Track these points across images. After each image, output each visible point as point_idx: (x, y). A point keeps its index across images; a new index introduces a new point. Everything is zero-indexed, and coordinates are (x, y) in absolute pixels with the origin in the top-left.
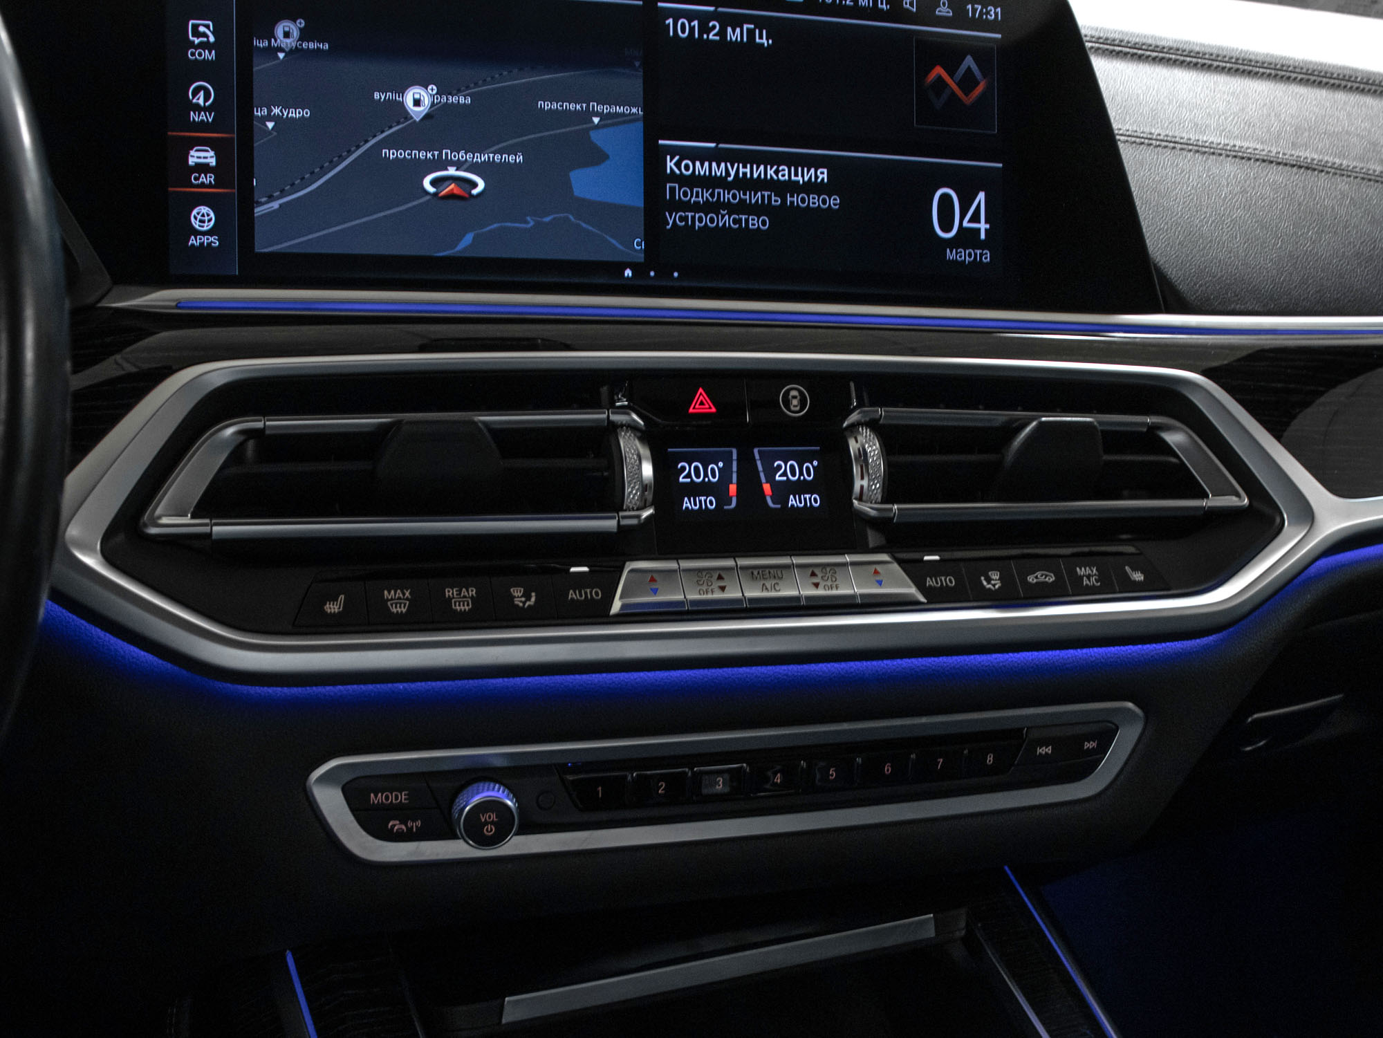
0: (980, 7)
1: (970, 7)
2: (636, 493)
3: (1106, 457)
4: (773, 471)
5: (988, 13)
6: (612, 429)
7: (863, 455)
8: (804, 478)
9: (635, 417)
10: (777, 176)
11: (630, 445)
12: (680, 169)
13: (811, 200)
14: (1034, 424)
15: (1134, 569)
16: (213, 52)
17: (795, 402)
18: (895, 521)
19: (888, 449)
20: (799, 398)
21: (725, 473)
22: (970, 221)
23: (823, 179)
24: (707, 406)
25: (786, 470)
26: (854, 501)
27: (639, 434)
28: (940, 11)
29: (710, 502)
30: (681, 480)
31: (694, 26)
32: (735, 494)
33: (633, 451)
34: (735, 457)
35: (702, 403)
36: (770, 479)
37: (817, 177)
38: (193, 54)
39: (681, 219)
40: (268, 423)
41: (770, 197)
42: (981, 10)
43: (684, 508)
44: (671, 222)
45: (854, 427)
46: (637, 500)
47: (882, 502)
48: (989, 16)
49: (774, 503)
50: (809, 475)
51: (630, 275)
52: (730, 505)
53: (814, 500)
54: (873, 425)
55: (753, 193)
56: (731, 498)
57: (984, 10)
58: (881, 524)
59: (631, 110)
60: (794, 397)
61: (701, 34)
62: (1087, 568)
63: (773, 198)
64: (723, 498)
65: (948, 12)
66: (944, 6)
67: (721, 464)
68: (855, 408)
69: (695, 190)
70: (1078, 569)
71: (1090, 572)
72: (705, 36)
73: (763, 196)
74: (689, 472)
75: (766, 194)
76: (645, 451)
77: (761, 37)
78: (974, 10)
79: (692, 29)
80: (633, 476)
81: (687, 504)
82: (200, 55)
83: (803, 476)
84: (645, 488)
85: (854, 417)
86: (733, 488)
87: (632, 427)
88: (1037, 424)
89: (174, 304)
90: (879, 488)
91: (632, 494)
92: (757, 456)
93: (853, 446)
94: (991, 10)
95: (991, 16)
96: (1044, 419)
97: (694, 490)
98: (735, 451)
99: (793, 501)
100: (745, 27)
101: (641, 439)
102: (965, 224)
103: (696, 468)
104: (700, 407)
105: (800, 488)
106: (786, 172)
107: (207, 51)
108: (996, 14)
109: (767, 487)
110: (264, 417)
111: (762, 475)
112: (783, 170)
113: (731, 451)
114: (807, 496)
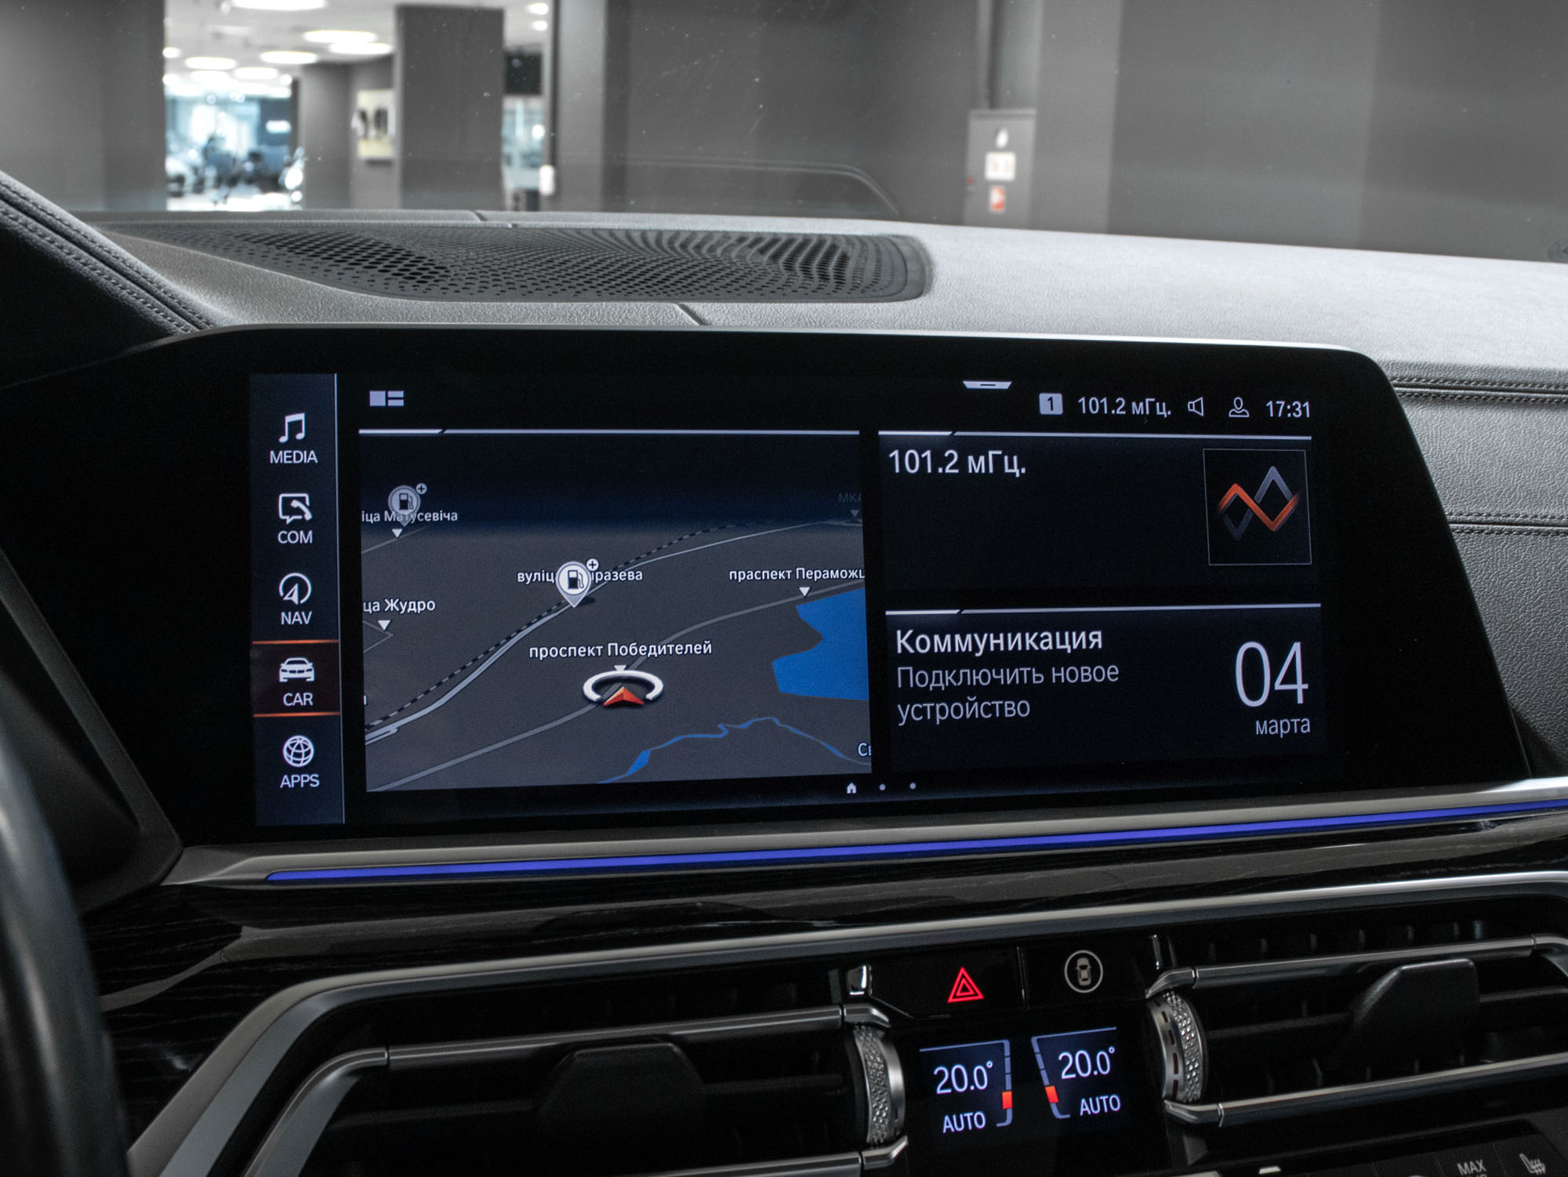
0: (1283, 403)
1: (1270, 403)
2: (883, 1109)
3: (1485, 999)
4: (1056, 1067)
5: (1293, 409)
6: (847, 1030)
7: (1174, 1034)
8: (1099, 1072)
9: (875, 1012)
10: (1038, 645)
11: (870, 1049)
12: (914, 647)
13: (1083, 674)
14: (1394, 974)
15: (1531, 1157)
16: (310, 533)
17: (1084, 974)
18: (1220, 1125)
19: (1206, 1022)
20: (1089, 967)
21: (996, 1075)
22: (1283, 682)
23: (1097, 643)
24: (972, 992)
25: (1076, 1063)
26: (1166, 1101)
27: (881, 1033)
28: (1233, 413)
29: (976, 1119)
30: (939, 1091)
31: (926, 457)
32: (1010, 1103)
33: (874, 1052)
34: (1007, 1052)
35: (964, 989)
36: (1055, 1078)
37: (1088, 643)
38: (284, 537)
39: (918, 712)
40: (392, 1058)
41: (1030, 673)
42: (1285, 406)
43: (945, 1131)
44: (904, 718)
45: (1158, 999)
46: (886, 1117)
47: (1205, 1099)
48: (1294, 414)
49: (1062, 1113)
50: (1104, 1068)
51: (854, 791)
52: (1004, 1120)
53: (1111, 1102)
54: (1185, 991)
55: (1008, 670)
56: (1006, 1110)
57: (1289, 407)
58: (1204, 1129)
59: (849, 574)
60: (1083, 967)
61: (935, 468)
62: (1471, 1163)
63: (1034, 675)
64: (994, 1113)
65: (1244, 413)
66: (1239, 405)
67: (990, 1064)
68: (1161, 971)
69: (934, 672)
70: (1459, 1166)
71: (1475, 1168)
72: (940, 470)
73: (1021, 673)
74: (951, 1078)
75: (1025, 670)
76: (891, 1056)
77: (1011, 466)
78: (1276, 408)
79: (923, 461)
80: (882, 1099)
81: (949, 1124)
82: (293, 537)
83: (1097, 1069)
84: (894, 1103)
85: (1161, 983)
86: (1007, 1096)
87: (873, 1025)
88: (1398, 975)
89: (263, 876)
90: (1197, 1082)
91: (879, 1116)
92: (1036, 1049)
93: (1158, 1019)
94: (1297, 406)
95: (1297, 413)
96: (1405, 968)
97: (958, 1103)
98: (1006, 1043)
99: (1085, 1107)
100: (991, 453)
101: (885, 1040)
102: (1278, 686)
103: (959, 1073)
104: (963, 994)
105: (1095, 1086)
106: (1050, 640)
107: (302, 533)
108: (1303, 409)
109: (1051, 1091)
110: (388, 1049)
111: (1044, 1074)
112: (1046, 637)
113: (1002, 1045)
114: (1104, 1098)
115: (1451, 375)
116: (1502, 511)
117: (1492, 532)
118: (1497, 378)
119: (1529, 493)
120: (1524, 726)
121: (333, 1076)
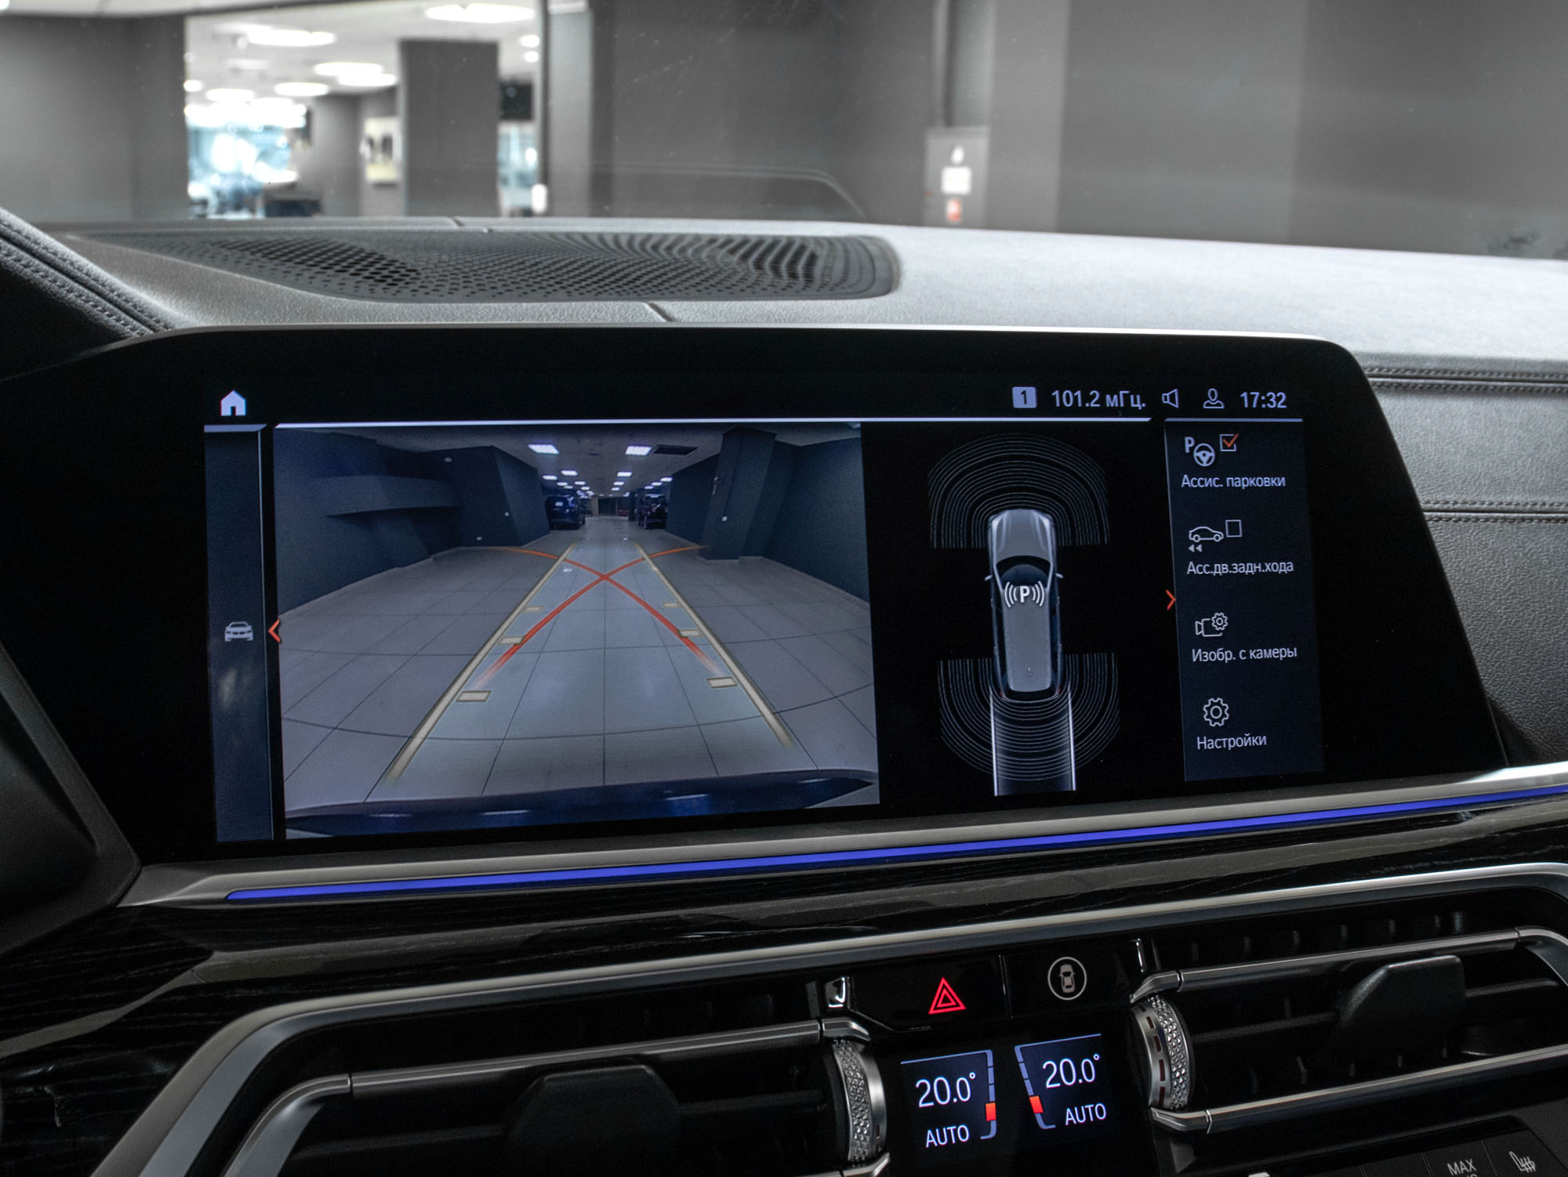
0: (1257, 394)
1: (1244, 395)
2: (865, 1126)
3: (1470, 994)
4: (1039, 1076)
5: (1268, 400)
6: (825, 1046)
7: (1160, 1039)
8: (1083, 1080)
9: (854, 1026)
11: (850, 1063)
14: (1381, 973)
15: (1521, 1155)
17: (1068, 981)
18: (1208, 1132)
19: (1192, 1024)
20: (1073, 974)
21: (979, 1086)
24: (953, 1003)
25: (1060, 1072)
26: (1152, 1109)
27: (861, 1047)
28: (1208, 405)
29: (960, 1133)
30: (921, 1105)
32: (994, 1116)
33: (854, 1067)
34: (990, 1063)
35: (945, 1000)
36: (1039, 1088)
40: (354, 1085)
42: (1260, 397)
43: (927, 1146)
45: (1143, 1003)
46: (867, 1135)
47: (1191, 1107)
48: (1269, 405)
49: (1046, 1123)
50: (1089, 1076)
52: (989, 1133)
53: (1097, 1111)
54: (1169, 995)
56: (989, 1122)
57: (1263, 398)
58: (1192, 1136)
60: (1067, 974)
62: (1461, 1163)
64: (978, 1126)
65: (1219, 405)
66: (1213, 396)
67: (972, 1075)
68: (1145, 976)
70: (1449, 1165)
71: (1466, 1168)
74: (932, 1091)
76: (871, 1069)
78: (1251, 398)
80: (863, 1115)
81: (931, 1139)
83: (1082, 1078)
84: (875, 1118)
85: (1146, 987)
86: (991, 1108)
87: (853, 1039)
88: (1385, 974)
89: (222, 895)
90: (1184, 1089)
91: (860, 1133)
92: (1020, 1058)
93: (1143, 1023)
94: (1271, 397)
95: (1272, 404)
96: (1391, 966)
97: (940, 1117)
98: (989, 1053)
99: (1070, 1117)
101: (865, 1054)
103: (941, 1085)
104: (945, 1005)
105: (1080, 1095)
108: (1277, 400)
109: (1035, 1101)
110: (351, 1077)
111: (1028, 1083)
113: (985, 1054)
114: (1089, 1107)
115: (1412, 365)
116: (1468, 499)
117: (1460, 519)
118: (1457, 367)
119: (1493, 480)
120: (1501, 716)
121: (291, 1108)
